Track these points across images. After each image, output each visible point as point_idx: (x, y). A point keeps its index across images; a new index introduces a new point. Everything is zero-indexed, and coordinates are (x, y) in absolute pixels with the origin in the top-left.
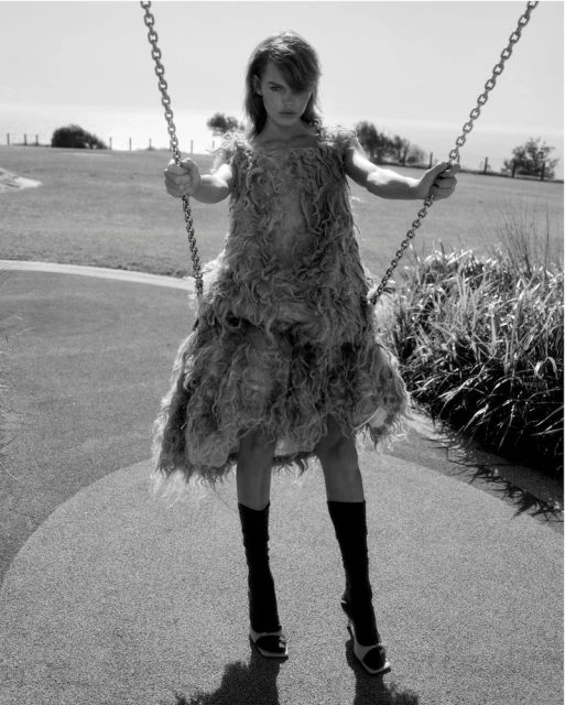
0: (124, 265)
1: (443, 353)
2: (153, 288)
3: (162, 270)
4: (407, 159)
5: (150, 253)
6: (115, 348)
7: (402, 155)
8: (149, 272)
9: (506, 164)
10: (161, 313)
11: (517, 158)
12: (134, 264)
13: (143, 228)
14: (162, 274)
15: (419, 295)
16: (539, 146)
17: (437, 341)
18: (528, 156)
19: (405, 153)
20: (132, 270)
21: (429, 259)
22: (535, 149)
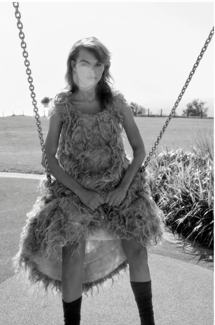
0: (6, 170)
1: (175, 200)
2: (23, 180)
3: (26, 171)
4: (137, 112)
5: (19, 163)
6: (6, 211)
7: (135, 111)
8: (20, 172)
9: (184, 112)
10: (28, 192)
11: (189, 109)
12: (12, 169)
13: (14, 152)
14: (26, 173)
15: (158, 172)
16: (199, 102)
17: (171, 194)
18: (194, 107)
19: (136, 110)
20: (11, 172)
21: (161, 155)
22: (197, 104)
